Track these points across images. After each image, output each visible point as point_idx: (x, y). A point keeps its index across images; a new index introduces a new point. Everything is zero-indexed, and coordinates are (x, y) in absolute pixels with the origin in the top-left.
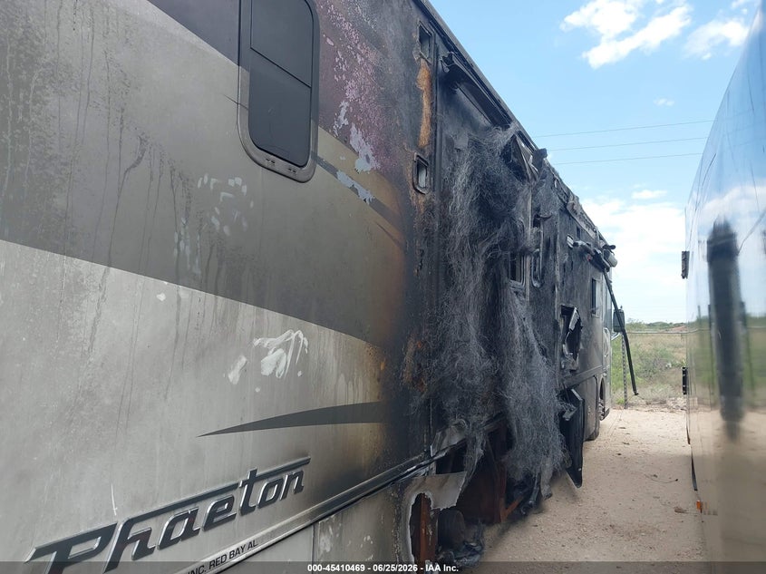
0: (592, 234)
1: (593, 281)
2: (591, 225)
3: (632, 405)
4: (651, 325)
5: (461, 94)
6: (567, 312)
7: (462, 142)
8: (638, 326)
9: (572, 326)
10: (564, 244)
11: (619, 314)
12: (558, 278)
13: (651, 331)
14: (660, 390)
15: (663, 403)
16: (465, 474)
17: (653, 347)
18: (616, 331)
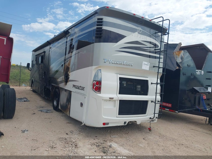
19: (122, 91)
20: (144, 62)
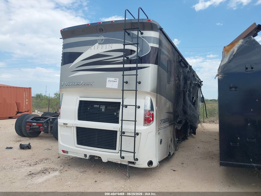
0: (198, 79)
1: (198, 90)
2: (198, 77)
3: (205, 122)
4: (211, 100)
5: (181, 63)
6: (193, 98)
7: (181, 71)
8: (207, 100)
9: (194, 101)
10: (193, 83)
11: (203, 97)
12: (192, 91)
13: (211, 102)
14: (212, 119)
15: (213, 122)
16: (182, 124)
17: (211, 107)
18: (202, 102)
19: (82, 116)
20: (109, 78)
